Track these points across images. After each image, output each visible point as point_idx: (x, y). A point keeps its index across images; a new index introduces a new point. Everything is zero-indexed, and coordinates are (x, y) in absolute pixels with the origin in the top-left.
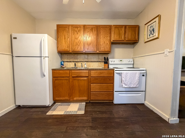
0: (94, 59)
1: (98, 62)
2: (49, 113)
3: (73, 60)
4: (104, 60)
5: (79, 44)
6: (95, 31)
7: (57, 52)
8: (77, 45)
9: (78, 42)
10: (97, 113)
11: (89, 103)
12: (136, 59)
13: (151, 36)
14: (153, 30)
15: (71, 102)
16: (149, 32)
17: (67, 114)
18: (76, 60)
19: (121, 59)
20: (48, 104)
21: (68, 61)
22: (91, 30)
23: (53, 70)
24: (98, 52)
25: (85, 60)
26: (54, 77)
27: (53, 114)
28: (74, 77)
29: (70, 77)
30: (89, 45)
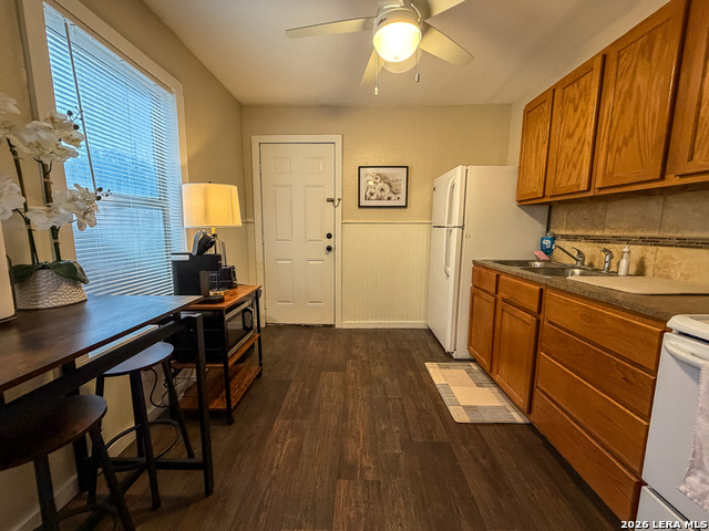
2: (433, 368)
3: (585, 233)
7: (516, 204)
8: (569, 164)
18: (598, 233)
20: (448, 348)
21: (567, 238)
22: (642, 51)
23: (475, 263)
24: (672, 181)
25: (639, 234)
26: (474, 286)
27: (431, 371)
28: (504, 300)
29: (498, 296)
30: (619, 150)
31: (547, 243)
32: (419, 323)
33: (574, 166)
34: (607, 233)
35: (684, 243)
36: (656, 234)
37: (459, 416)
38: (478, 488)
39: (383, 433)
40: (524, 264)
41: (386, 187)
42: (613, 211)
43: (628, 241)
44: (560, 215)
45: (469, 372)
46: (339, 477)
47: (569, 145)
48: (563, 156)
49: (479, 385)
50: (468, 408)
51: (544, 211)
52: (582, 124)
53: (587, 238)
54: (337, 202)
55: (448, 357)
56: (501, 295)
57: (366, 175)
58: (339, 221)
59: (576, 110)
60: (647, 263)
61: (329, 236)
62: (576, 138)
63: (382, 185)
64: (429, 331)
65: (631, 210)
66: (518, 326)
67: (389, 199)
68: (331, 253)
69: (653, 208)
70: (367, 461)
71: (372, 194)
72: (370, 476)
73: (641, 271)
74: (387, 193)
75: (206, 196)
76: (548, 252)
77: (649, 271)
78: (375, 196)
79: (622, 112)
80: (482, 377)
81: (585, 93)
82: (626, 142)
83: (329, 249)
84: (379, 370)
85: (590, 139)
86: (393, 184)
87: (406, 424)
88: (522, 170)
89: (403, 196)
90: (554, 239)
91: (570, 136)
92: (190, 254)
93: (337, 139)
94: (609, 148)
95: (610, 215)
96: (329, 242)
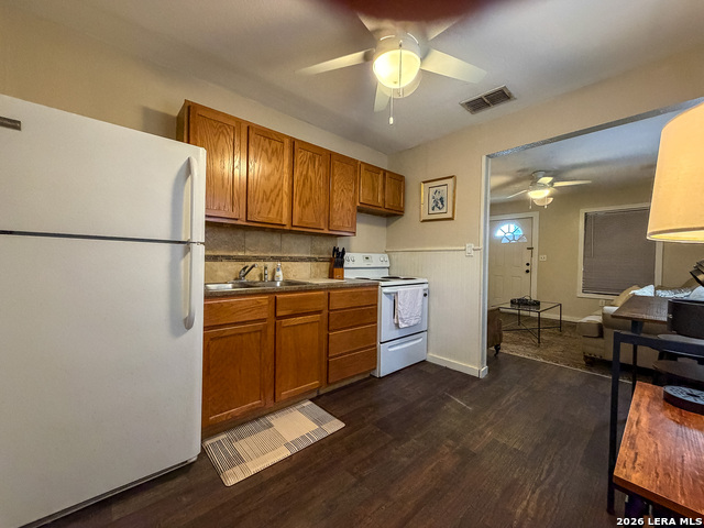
1: (310, 259)
3: (226, 254)
5: (273, 197)
6: (320, 165)
8: (267, 200)
9: (272, 191)
10: (370, 410)
12: (394, 256)
13: (437, 210)
14: (441, 199)
15: (262, 417)
16: (432, 201)
18: (240, 254)
19: (367, 255)
22: (310, 159)
25: (271, 254)
30: (303, 207)
36: (279, 255)
43: (263, 259)
47: (266, 185)
48: (261, 191)
52: (277, 176)
53: (229, 258)
59: (269, 161)
62: (272, 182)
65: (263, 239)
69: (276, 240)
79: (304, 185)
81: (276, 153)
82: (308, 204)
91: (265, 178)
95: (249, 241)
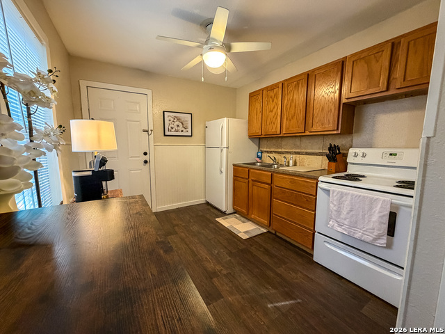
0: (312, 149)
1: (321, 154)
2: (220, 220)
3: (275, 150)
4: (328, 152)
5: (274, 120)
6: (302, 86)
7: (247, 137)
8: (272, 123)
11: (272, 234)
15: (249, 220)
17: (231, 229)
18: (279, 150)
19: (393, 151)
20: (224, 210)
21: (267, 152)
22: (295, 86)
23: (234, 165)
24: (307, 133)
25: (294, 150)
26: (234, 176)
27: (220, 221)
28: (253, 180)
29: (250, 179)
30: (290, 120)
31: (260, 154)
32: (202, 201)
33: (274, 123)
34: (283, 150)
35: (307, 154)
36: (299, 151)
37: (245, 237)
38: (265, 259)
39: (218, 253)
40: (254, 164)
41: (180, 124)
42: (284, 142)
43: (290, 153)
44: (264, 142)
45: (237, 218)
46: (211, 278)
47: (271, 115)
48: (269, 119)
49: (244, 222)
50: (246, 232)
51: (257, 141)
52: (276, 108)
53: (275, 152)
54: (150, 132)
55: (223, 214)
56: (251, 178)
57: (168, 116)
58: (152, 144)
59: (273, 101)
60: (297, 161)
61: (145, 154)
62: (274, 112)
63: (177, 123)
64: (208, 203)
65: (291, 141)
66: (262, 192)
67: (182, 131)
68: (148, 165)
69: (297, 141)
70: (218, 268)
71: (172, 128)
72: (224, 272)
73: (295, 164)
74: (181, 128)
75: (99, 129)
76: (260, 158)
77: (298, 164)
78: (174, 130)
79: (290, 106)
80: (243, 219)
81: (276, 95)
82: (292, 118)
83: (146, 162)
84: (195, 228)
85: (279, 114)
86: (184, 123)
87: (225, 247)
88: (250, 122)
89: (189, 130)
90: (262, 153)
91: (271, 111)
92: (93, 171)
93: (149, 92)
94: (287, 119)
95: (283, 143)
96: (146, 158)
